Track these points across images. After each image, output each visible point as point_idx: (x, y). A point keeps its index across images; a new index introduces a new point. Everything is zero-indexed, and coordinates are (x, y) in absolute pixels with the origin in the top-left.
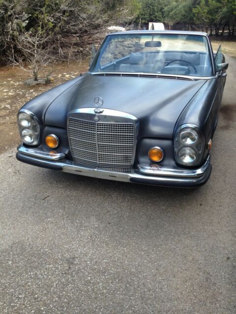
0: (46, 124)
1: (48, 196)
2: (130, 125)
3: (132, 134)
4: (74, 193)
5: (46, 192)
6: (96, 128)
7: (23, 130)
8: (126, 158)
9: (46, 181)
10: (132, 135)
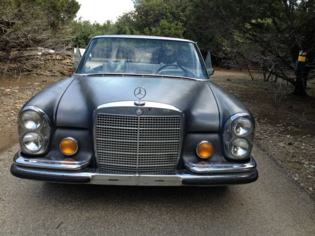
0: (58, 125)
1: (62, 223)
2: (177, 118)
3: (179, 128)
4: (95, 214)
5: (56, 218)
6: (139, 123)
7: (25, 134)
8: (171, 158)
9: (46, 205)
10: (179, 130)
